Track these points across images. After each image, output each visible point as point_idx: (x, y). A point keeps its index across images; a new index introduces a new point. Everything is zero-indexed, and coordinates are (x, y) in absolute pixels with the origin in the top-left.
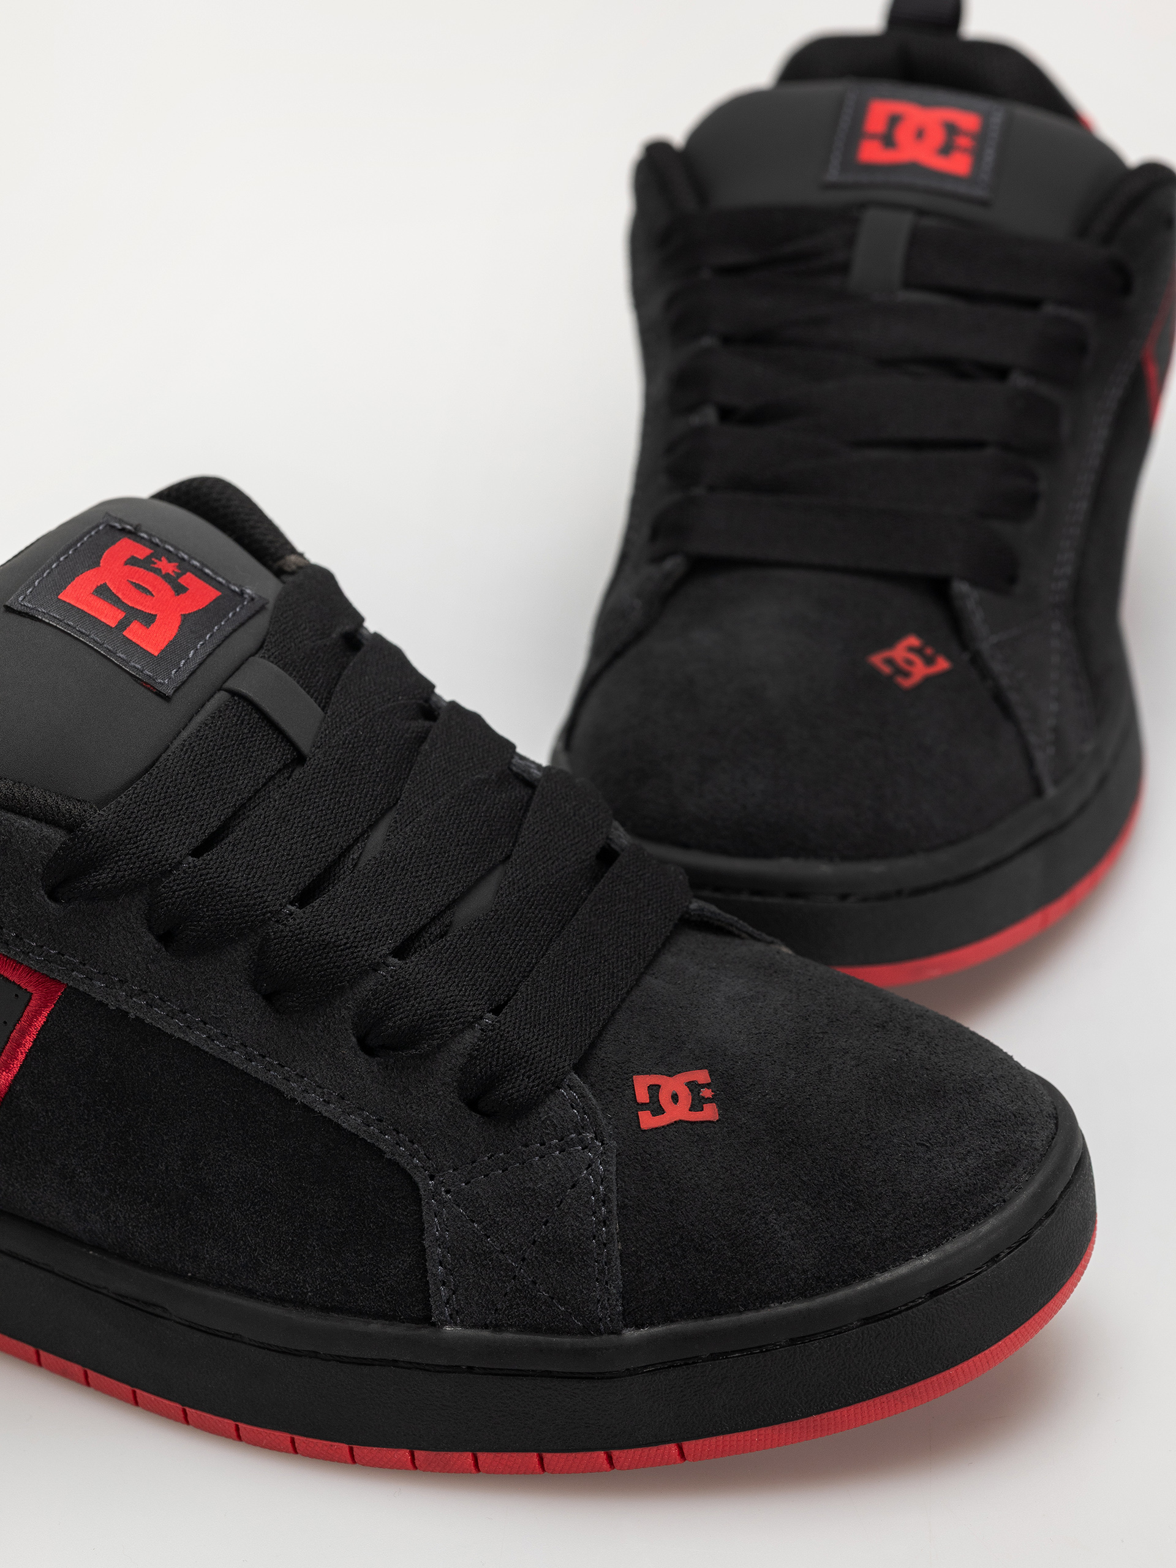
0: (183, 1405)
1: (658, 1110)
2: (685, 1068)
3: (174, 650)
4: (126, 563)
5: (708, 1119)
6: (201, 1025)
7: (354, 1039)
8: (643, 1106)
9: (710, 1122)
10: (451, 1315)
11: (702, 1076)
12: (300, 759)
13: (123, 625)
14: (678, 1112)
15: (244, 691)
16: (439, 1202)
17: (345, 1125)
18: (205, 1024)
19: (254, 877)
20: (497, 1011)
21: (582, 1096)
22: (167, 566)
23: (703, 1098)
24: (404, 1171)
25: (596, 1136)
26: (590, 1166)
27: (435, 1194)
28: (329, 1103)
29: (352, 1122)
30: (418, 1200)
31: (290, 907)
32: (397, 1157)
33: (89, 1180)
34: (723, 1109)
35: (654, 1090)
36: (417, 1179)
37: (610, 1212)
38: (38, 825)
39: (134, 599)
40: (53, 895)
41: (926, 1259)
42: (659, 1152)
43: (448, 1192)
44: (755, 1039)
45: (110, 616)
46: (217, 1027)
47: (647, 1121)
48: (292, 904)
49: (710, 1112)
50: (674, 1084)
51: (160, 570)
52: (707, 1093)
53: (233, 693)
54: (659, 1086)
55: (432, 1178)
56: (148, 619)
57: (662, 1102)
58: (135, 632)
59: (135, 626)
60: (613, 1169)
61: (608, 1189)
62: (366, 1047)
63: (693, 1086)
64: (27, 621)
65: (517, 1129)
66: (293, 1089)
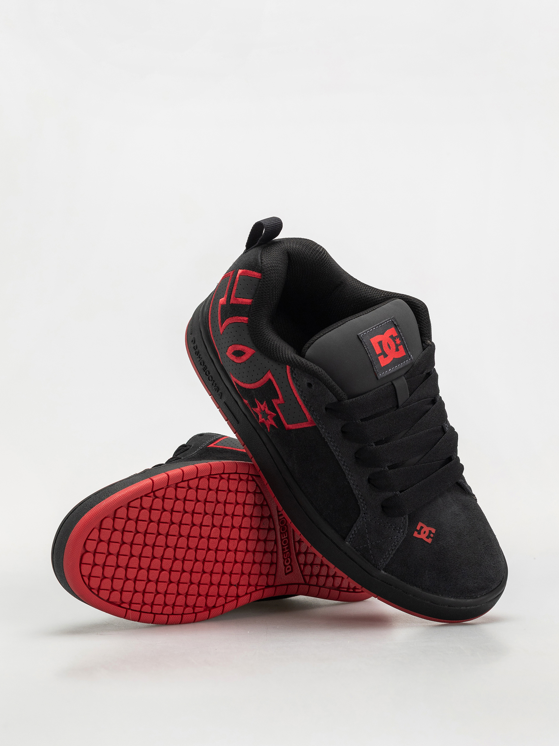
0: (283, 508)
1: (419, 533)
2: (431, 526)
3: (387, 367)
4: (390, 337)
5: (428, 542)
6: (339, 452)
7: (367, 478)
8: (417, 530)
9: (428, 543)
10: (349, 541)
11: (434, 531)
12: (398, 407)
13: (380, 355)
14: (423, 536)
15: (395, 385)
16: (363, 520)
17: (354, 492)
18: (340, 452)
19: (370, 433)
20: (401, 492)
21: (406, 522)
22: (398, 341)
23: (430, 536)
24: (359, 508)
25: (403, 532)
26: (397, 536)
27: (363, 517)
28: (354, 485)
29: (356, 492)
30: (359, 516)
31: (373, 443)
32: (360, 505)
33: (295, 457)
34: (433, 542)
35: (422, 527)
36: (361, 512)
37: (395, 549)
38: (333, 395)
39: (386, 349)
40: (326, 409)
41: (452, 599)
42: (413, 543)
43: (366, 519)
44: (450, 527)
45: (378, 351)
46: (342, 455)
47: (416, 534)
48: (374, 443)
49: (429, 541)
50: (427, 529)
51: (396, 342)
52: (432, 535)
53: (393, 384)
54: (423, 527)
55: (364, 514)
56: (386, 356)
57: (421, 532)
58: (381, 358)
59: (382, 356)
60: (402, 541)
61: (398, 544)
62: (369, 480)
63: (430, 532)
64: (359, 342)
65: (388, 519)
66: (348, 477)
